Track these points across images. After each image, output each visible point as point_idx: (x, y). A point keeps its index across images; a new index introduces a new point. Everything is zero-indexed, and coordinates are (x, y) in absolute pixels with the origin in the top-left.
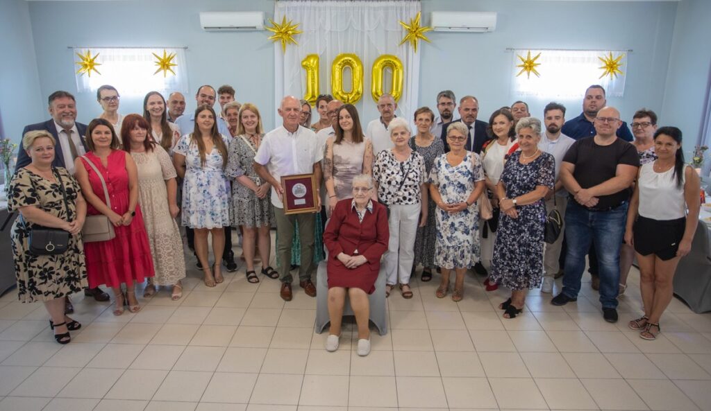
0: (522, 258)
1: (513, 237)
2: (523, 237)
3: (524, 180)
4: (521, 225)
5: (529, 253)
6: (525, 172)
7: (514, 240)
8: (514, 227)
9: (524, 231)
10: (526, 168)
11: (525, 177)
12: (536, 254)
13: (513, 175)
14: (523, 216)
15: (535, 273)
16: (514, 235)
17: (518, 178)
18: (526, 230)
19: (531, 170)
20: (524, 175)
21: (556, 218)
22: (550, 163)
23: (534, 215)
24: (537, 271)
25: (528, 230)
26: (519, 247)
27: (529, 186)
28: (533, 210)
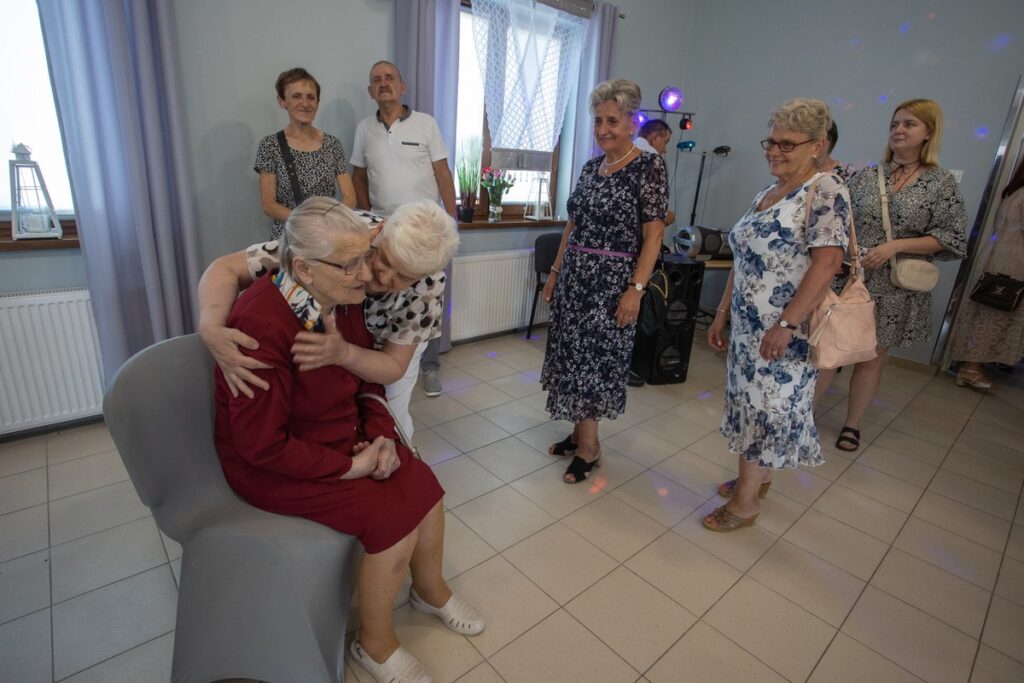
0: (584, 358)
1: (572, 315)
2: (593, 317)
3: (602, 205)
4: (592, 291)
5: (601, 352)
6: (607, 191)
7: (574, 321)
8: (579, 296)
9: (597, 305)
10: (608, 182)
11: (604, 200)
12: (614, 353)
13: (584, 198)
14: (600, 276)
15: (607, 389)
16: (575, 312)
17: (591, 202)
18: (601, 303)
19: (617, 185)
20: (604, 195)
21: (662, 286)
22: (658, 172)
23: (621, 276)
24: (611, 386)
25: (605, 305)
26: (582, 336)
27: (613, 217)
28: (620, 265)
